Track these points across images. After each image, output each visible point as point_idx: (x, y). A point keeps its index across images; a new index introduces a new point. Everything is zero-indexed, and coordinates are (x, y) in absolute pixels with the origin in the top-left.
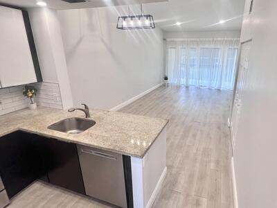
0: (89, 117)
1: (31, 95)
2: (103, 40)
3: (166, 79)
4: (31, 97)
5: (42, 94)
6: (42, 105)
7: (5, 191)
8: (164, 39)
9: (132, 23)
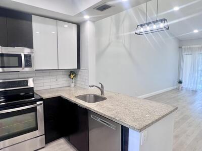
0: (104, 95)
1: (72, 77)
2: (124, 46)
3: (180, 82)
4: (72, 79)
5: (79, 78)
6: (78, 85)
7: (44, 136)
8: (180, 47)
9: (148, 28)
